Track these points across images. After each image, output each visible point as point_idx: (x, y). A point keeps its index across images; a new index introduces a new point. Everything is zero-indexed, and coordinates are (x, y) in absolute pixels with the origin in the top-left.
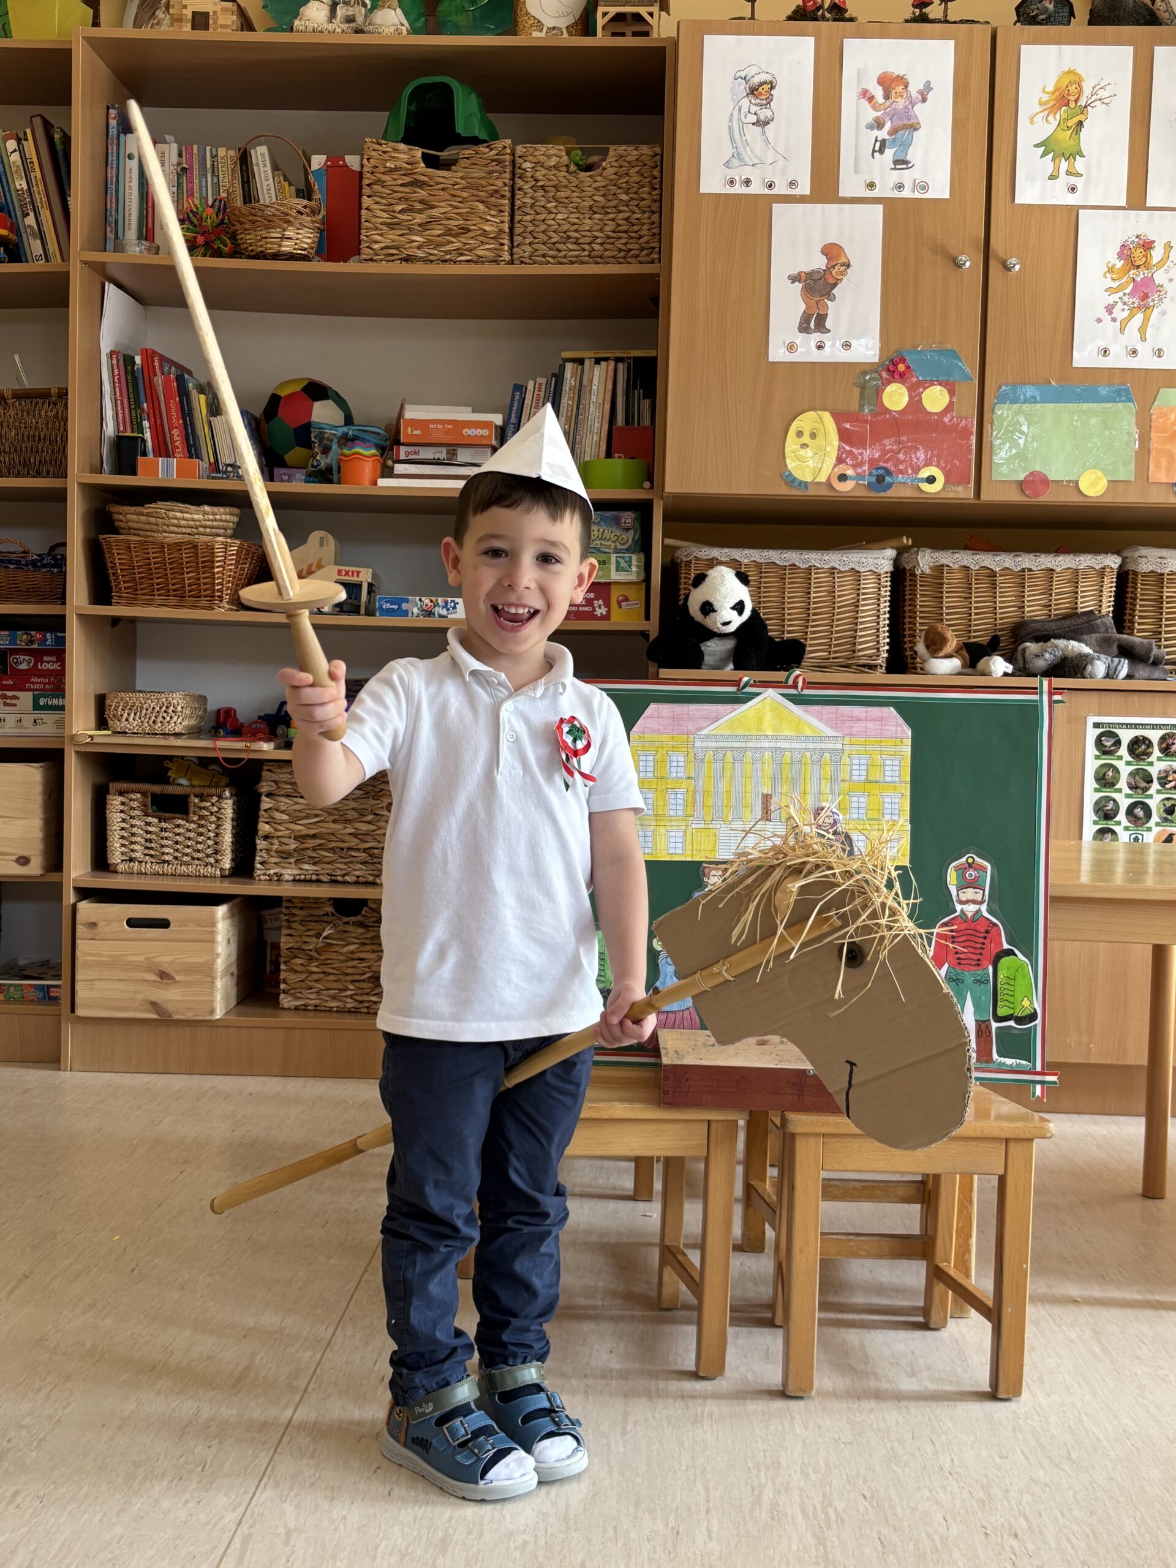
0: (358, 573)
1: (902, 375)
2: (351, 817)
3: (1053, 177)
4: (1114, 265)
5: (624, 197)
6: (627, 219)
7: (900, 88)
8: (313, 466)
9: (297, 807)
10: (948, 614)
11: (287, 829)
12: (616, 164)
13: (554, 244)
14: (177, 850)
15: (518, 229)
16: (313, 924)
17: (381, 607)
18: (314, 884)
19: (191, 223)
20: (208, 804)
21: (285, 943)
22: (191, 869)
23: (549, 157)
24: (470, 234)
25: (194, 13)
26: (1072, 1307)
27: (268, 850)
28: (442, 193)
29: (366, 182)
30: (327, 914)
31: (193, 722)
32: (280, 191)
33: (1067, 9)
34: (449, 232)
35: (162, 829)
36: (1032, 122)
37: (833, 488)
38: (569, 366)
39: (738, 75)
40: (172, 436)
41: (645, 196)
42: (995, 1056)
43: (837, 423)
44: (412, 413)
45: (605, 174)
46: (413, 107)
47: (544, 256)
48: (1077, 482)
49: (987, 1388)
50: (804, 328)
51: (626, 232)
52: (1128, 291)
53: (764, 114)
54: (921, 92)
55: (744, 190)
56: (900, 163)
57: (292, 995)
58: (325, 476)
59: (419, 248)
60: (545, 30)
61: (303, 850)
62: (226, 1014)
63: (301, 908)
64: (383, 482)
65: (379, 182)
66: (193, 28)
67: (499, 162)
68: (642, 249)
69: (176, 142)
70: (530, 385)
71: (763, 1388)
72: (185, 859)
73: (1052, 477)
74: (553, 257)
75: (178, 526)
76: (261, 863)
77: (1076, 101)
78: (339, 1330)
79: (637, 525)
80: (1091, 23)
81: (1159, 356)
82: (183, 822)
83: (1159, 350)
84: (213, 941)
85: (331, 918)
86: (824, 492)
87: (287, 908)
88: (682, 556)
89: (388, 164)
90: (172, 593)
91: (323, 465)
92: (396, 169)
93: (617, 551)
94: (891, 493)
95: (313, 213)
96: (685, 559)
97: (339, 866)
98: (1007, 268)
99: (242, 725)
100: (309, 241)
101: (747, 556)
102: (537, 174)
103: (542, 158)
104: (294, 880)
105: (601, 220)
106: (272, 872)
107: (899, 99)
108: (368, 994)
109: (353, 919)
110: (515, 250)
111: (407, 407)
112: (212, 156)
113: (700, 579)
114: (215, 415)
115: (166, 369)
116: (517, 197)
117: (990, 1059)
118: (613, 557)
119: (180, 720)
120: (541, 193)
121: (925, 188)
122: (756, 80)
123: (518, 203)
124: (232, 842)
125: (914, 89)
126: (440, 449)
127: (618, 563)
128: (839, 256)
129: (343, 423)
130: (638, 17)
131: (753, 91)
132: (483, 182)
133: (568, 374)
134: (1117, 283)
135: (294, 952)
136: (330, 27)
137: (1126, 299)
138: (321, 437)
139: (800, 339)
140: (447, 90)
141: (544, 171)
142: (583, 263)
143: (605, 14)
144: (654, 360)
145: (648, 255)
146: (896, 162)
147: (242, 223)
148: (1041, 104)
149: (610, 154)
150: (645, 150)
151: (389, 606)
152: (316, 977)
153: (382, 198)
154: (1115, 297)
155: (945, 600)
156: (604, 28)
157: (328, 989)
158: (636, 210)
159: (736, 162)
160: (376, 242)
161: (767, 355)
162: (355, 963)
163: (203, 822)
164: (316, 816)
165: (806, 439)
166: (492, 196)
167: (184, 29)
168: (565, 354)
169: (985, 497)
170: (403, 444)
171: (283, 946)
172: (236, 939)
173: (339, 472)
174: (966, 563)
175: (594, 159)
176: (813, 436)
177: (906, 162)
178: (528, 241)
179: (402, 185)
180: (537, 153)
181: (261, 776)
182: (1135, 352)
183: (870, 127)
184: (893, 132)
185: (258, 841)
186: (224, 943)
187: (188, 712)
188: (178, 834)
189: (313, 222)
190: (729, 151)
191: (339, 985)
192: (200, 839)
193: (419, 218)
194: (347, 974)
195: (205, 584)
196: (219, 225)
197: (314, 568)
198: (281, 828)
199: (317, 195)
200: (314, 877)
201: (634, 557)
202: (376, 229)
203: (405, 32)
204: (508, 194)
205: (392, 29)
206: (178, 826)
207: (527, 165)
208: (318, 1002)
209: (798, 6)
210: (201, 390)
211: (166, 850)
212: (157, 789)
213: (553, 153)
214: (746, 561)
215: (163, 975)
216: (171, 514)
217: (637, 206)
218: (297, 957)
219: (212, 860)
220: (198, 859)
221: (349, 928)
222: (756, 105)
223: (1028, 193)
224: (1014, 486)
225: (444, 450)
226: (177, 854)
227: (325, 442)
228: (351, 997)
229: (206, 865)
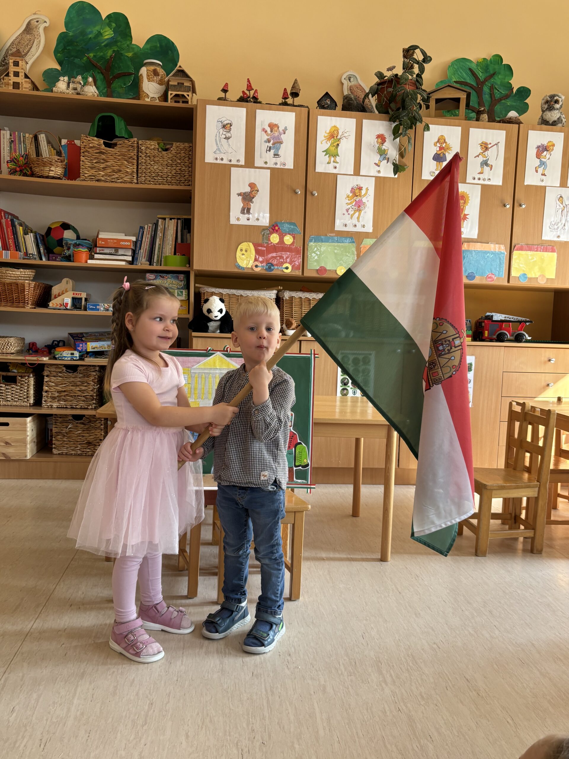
0: (81, 294)
1: (277, 231)
2: (78, 384)
3: (329, 163)
4: (349, 195)
5: (179, 161)
6: (180, 169)
7: (276, 129)
8: (63, 255)
9: (58, 381)
10: (294, 313)
11: (54, 389)
12: (176, 149)
13: (153, 177)
14: (13, 396)
15: (140, 171)
16: (65, 423)
17: (89, 307)
18: (65, 409)
19: (15, 162)
20: (24, 379)
21: (54, 430)
22: (18, 403)
23: (151, 145)
24: (121, 172)
25: (14, 82)
26: (322, 562)
27: (47, 397)
28: (111, 157)
29: (82, 151)
30: (70, 420)
31: (18, 348)
32: (50, 152)
33: (334, 104)
34: (114, 171)
35: (6, 389)
36: (322, 143)
37: (254, 270)
38: (160, 220)
39: (219, 120)
40: (9, 242)
41: (186, 161)
42: (295, 479)
43: (254, 247)
44: (102, 236)
45: (172, 152)
46: (100, 124)
47: (149, 181)
48: (336, 270)
49: (288, 596)
50: (243, 212)
51: (180, 174)
52: (353, 204)
53: (228, 135)
54: (283, 130)
55: (221, 162)
56: (276, 155)
57: (57, 449)
58: (68, 258)
59: (102, 176)
60: (150, 98)
61: (60, 396)
62: (32, 457)
63: (60, 418)
64: (90, 262)
65: (87, 151)
66: (13, 88)
67: (132, 146)
68: (186, 180)
69: (9, 130)
70: (146, 227)
71: (210, 601)
72: (16, 399)
73: (328, 268)
74: (153, 182)
75: (10, 277)
76: (45, 401)
77: (337, 137)
78: (58, 586)
79: (185, 279)
80: (343, 110)
81: (364, 227)
82: (14, 386)
83: (364, 225)
84: (26, 431)
85: (71, 421)
86: (250, 271)
87: (55, 417)
88: (202, 291)
89: (90, 145)
90: (9, 301)
91: (67, 254)
92: (93, 147)
93: (178, 289)
94: (272, 272)
95: (62, 162)
96: (203, 292)
97: (74, 402)
98: (313, 195)
99: (39, 349)
100: (60, 172)
101: (225, 291)
102: (147, 151)
103: (149, 146)
104: (57, 407)
105: (170, 169)
106: (49, 404)
107: (276, 132)
108: (85, 449)
109: (79, 421)
110: (139, 178)
111: (100, 233)
112: (23, 137)
113: (207, 301)
114: (26, 235)
115: (7, 216)
116: (139, 159)
117: (293, 480)
118: (176, 291)
119: (13, 348)
120: (148, 158)
121: (284, 165)
122: (225, 122)
123: (140, 162)
124: (34, 393)
125: (281, 129)
126: (112, 249)
127: (178, 293)
128: (255, 187)
129: (75, 238)
130: (183, 95)
131: (224, 127)
132: (126, 153)
133: (160, 223)
134: (350, 201)
135: (58, 433)
136: (67, 91)
137: (353, 207)
138: (67, 244)
139: (241, 216)
140: (113, 119)
141: (149, 151)
142: (164, 184)
143: (171, 94)
144: (190, 219)
145: (188, 183)
146: (275, 155)
147: (34, 164)
148: (325, 137)
149: (174, 145)
150: (187, 145)
151: (92, 307)
152: (66, 442)
153: (88, 157)
154: (349, 206)
155: (294, 308)
156: (171, 99)
157: (71, 447)
158: (183, 166)
159: (218, 152)
160: (86, 174)
161: (230, 221)
162: (80, 437)
163: (22, 386)
164: (65, 384)
165: (244, 252)
166: (130, 159)
167: (10, 88)
168: (159, 216)
169: (305, 275)
170: (98, 247)
171: (53, 431)
172: (36, 429)
173: (73, 257)
174: (300, 296)
175: (168, 146)
176: (246, 251)
177: (278, 155)
178: (144, 175)
179: (96, 153)
180: (147, 144)
181: (44, 369)
182: (355, 226)
183: (266, 142)
184: (273, 144)
185: (43, 393)
186: (31, 431)
187: (16, 345)
188: (13, 391)
189: (61, 165)
190: (215, 148)
191: (75, 446)
192: (21, 392)
193: (102, 166)
194: (78, 442)
195: (21, 298)
196: (26, 164)
197: (64, 292)
198: (52, 388)
199: (63, 155)
200: (65, 406)
201: (184, 291)
202: (86, 169)
203: (96, 95)
204: (136, 158)
205: (91, 94)
206: (13, 387)
207: (143, 148)
208: (67, 452)
209: (241, 96)
210: (21, 225)
211: (8, 396)
212: (4, 374)
213: (153, 144)
214: (225, 293)
215: (7, 443)
216: (8, 272)
217: (184, 165)
218: (58, 435)
219: (26, 400)
220: (21, 400)
221: (78, 425)
222: (225, 131)
223: (320, 168)
224: (315, 271)
225: (114, 249)
226: (12, 398)
227: (68, 245)
228: (79, 450)
229: (24, 402)
